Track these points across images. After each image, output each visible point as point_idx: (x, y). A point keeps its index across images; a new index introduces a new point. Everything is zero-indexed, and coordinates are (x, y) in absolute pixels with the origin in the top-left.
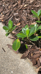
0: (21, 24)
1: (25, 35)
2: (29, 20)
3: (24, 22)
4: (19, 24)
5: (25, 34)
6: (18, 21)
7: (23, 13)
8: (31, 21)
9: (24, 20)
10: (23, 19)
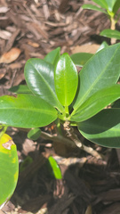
0: (22, 56)
1: (51, 107)
2: (60, 36)
3: (36, 45)
4: (14, 55)
5: (50, 102)
6: (6, 41)
7: (33, 7)
8: (71, 43)
9: (39, 37)
10: (30, 33)
